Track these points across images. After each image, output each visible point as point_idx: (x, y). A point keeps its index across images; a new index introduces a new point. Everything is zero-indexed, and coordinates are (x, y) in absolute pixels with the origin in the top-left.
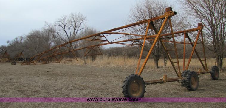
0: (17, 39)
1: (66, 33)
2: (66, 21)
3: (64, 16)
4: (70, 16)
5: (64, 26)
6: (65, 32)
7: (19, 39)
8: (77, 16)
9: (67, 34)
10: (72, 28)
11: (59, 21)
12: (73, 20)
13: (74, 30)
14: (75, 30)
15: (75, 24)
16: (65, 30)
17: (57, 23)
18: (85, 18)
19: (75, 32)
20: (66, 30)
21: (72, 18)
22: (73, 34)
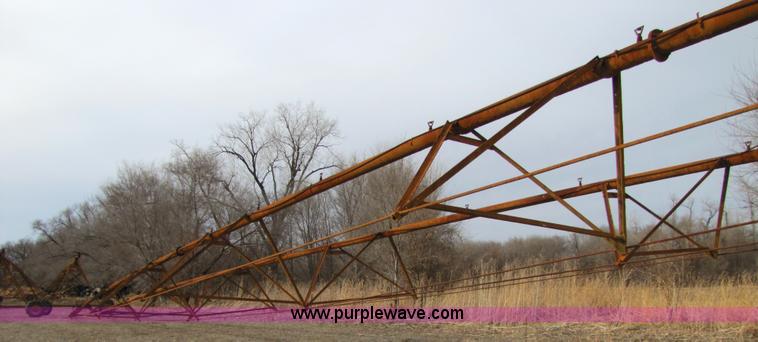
0: (68, 213)
1: (261, 185)
2: (260, 137)
3: (252, 114)
4: (277, 114)
5: (254, 155)
6: (256, 179)
7: (76, 215)
8: (304, 118)
9: (262, 188)
10: (283, 165)
11: (231, 134)
12: (286, 133)
13: (289, 172)
14: (294, 172)
15: (296, 148)
16: (254, 174)
17: (224, 142)
18: (332, 126)
19: (292, 179)
20: (260, 174)
21: (284, 125)
22: (288, 186)
